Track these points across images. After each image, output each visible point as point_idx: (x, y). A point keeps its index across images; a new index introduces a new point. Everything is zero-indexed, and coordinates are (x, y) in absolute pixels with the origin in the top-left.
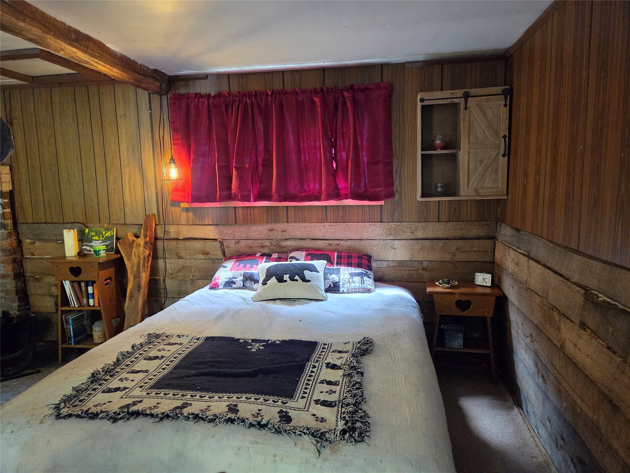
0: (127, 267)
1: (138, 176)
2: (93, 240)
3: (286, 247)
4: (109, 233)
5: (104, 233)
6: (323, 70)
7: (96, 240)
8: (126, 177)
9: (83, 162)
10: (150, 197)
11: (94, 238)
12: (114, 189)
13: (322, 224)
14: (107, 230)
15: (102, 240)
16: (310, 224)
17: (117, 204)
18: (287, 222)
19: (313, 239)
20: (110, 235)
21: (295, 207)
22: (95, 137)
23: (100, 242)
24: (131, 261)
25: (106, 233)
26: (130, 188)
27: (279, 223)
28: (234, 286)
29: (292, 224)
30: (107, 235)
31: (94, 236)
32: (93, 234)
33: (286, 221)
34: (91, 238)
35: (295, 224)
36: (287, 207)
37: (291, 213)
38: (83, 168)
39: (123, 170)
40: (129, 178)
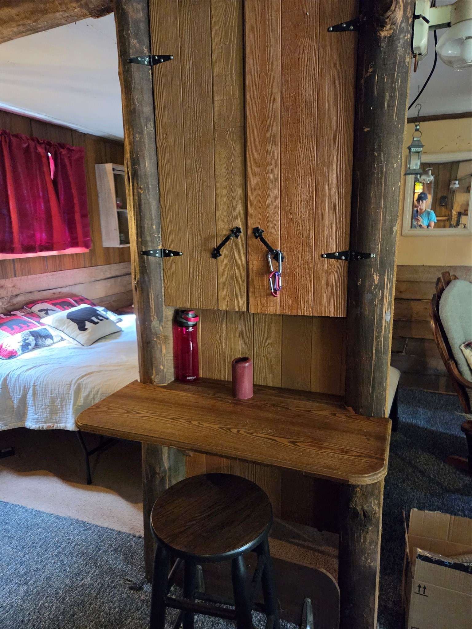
3: (17, 303)
6: (31, 121)
13: (45, 274)
16: (35, 276)
18: (15, 276)
19: (39, 291)
21: (21, 259)
27: (8, 278)
28: (30, 347)
29: (20, 278)
33: (13, 275)
35: (23, 277)
36: (13, 260)
37: (18, 266)
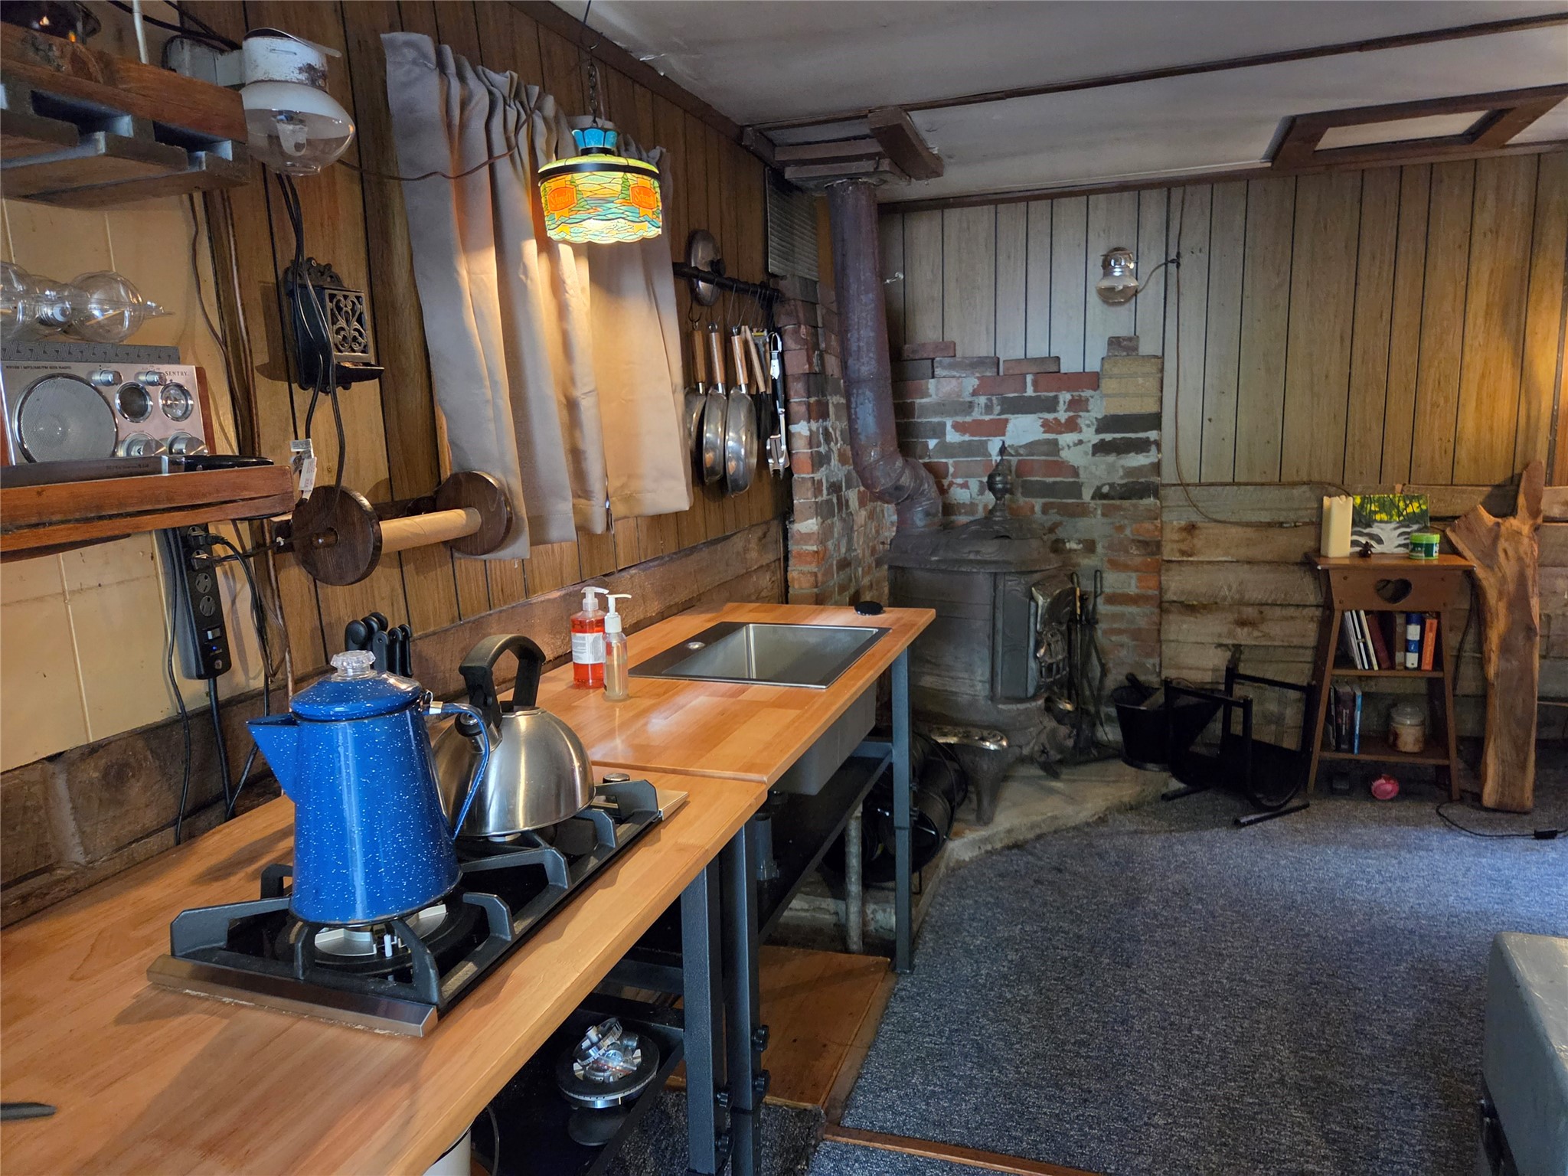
0: (1485, 583)
1: (1507, 375)
2: (1376, 521)
4: (1416, 505)
5: (1401, 504)
7: (1381, 521)
8: (1472, 376)
9: (1358, 343)
10: (1532, 421)
11: (1378, 517)
12: (1435, 405)
14: (1410, 499)
15: (1400, 522)
17: (1437, 438)
20: (1417, 511)
22: (1400, 282)
23: (1393, 525)
24: (1497, 569)
25: (1407, 506)
26: (1479, 402)
30: (1410, 510)
31: (1376, 512)
32: (1373, 508)
34: (1371, 517)
38: (1354, 357)
39: (1467, 358)
40: (1483, 376)
